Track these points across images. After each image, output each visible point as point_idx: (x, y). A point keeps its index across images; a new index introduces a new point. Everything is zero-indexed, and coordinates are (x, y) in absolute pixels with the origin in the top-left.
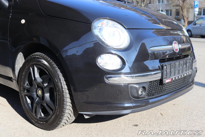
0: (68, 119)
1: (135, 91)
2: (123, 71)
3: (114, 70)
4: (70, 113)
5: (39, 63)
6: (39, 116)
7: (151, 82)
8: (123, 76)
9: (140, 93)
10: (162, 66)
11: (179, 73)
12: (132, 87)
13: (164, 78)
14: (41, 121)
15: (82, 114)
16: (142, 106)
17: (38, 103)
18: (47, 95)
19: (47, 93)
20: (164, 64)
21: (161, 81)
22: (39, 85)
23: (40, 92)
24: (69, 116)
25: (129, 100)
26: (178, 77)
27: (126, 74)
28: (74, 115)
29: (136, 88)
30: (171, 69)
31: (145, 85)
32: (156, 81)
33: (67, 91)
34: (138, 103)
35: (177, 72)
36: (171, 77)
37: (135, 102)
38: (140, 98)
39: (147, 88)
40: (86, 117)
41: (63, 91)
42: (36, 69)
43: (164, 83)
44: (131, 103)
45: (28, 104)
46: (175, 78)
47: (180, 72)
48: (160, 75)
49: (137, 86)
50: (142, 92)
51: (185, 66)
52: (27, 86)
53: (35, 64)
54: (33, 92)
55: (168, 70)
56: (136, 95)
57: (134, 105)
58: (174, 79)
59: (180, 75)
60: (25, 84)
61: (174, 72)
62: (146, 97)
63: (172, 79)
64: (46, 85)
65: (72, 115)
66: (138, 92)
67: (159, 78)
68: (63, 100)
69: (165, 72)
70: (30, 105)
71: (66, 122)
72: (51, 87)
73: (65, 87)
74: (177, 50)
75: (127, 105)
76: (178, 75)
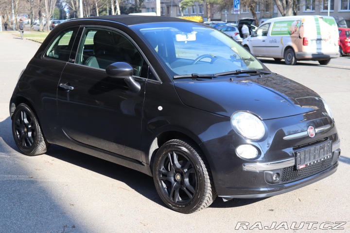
0: (207, 202)
1: (270, 177)
2: (259, 159)
3: (251, 159)
4: (210, 196)
5: (179, 150)
6: (177, 200)
7: (285, 168)
8: (258, 164)
9: (274, 178)
10: (296, 154)
11: (314, 158)
12: (267, 174)
13: (297, 164)
14: (179, 205)
15: (221, 198)
16: (277, 191)
17: (176, 187)
18: (187, 180)
19: (187, 178)
20: (297, 151)
21: (295, 167)
22: (177, 170)
23: (178, 177)
24: (208, 200)
25: (264, 185)
26: (314, 162)
27: (261, 162)
28: (213, 198)
29: (271, 174)
30: (305, 155)
31: (279, 172)
32: (289, 167)
33: (208, 177)
34: (272, 187)
35: (312, 157)
36: (306, 163)
37: (270, 187)
38: (274, 183)
39: (281, 174)
40: (225, 200)
41: (204, 177)
42: (175, 155)
43: (297, 169)
44: (266, 188)
45: (164, 189)
46: (310, 164)
47: (317, 156)
48: (294, 161)
49: (272, 173)
50: (276, 178)
51: (322, 150)
52: (163, 171)
53: (174, 151)
54: (170, 177)
55: (302, 157)
56: (271, 180)
57: (269, 189)
58: (308, 164)
59: (316, 160)
60: (161, 169)
61: (309, 157)
62: (281, 183)
63: (306, 165)
64: (186, 170)
65: (211, 198)
66: (272, 178)
67: (293, 164)
68: (205, 185)
69: (299, 159)
70: (166, 190)
71: (205, 205)
72: (191, 172)
73: (206, 173)
74: (312, 135)
75: (262, 189)
76: (314, 160)
